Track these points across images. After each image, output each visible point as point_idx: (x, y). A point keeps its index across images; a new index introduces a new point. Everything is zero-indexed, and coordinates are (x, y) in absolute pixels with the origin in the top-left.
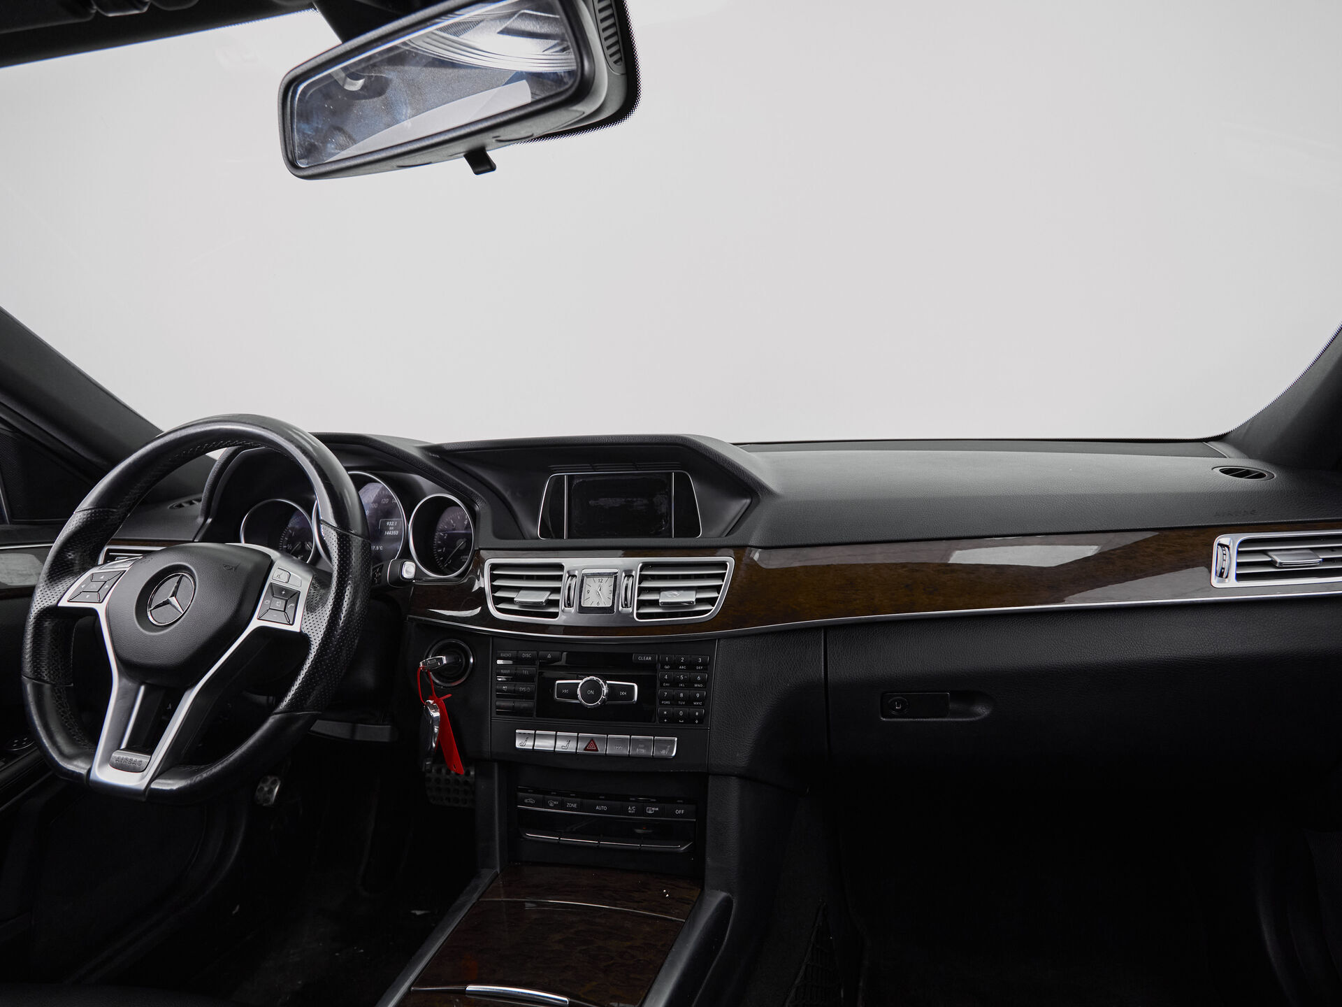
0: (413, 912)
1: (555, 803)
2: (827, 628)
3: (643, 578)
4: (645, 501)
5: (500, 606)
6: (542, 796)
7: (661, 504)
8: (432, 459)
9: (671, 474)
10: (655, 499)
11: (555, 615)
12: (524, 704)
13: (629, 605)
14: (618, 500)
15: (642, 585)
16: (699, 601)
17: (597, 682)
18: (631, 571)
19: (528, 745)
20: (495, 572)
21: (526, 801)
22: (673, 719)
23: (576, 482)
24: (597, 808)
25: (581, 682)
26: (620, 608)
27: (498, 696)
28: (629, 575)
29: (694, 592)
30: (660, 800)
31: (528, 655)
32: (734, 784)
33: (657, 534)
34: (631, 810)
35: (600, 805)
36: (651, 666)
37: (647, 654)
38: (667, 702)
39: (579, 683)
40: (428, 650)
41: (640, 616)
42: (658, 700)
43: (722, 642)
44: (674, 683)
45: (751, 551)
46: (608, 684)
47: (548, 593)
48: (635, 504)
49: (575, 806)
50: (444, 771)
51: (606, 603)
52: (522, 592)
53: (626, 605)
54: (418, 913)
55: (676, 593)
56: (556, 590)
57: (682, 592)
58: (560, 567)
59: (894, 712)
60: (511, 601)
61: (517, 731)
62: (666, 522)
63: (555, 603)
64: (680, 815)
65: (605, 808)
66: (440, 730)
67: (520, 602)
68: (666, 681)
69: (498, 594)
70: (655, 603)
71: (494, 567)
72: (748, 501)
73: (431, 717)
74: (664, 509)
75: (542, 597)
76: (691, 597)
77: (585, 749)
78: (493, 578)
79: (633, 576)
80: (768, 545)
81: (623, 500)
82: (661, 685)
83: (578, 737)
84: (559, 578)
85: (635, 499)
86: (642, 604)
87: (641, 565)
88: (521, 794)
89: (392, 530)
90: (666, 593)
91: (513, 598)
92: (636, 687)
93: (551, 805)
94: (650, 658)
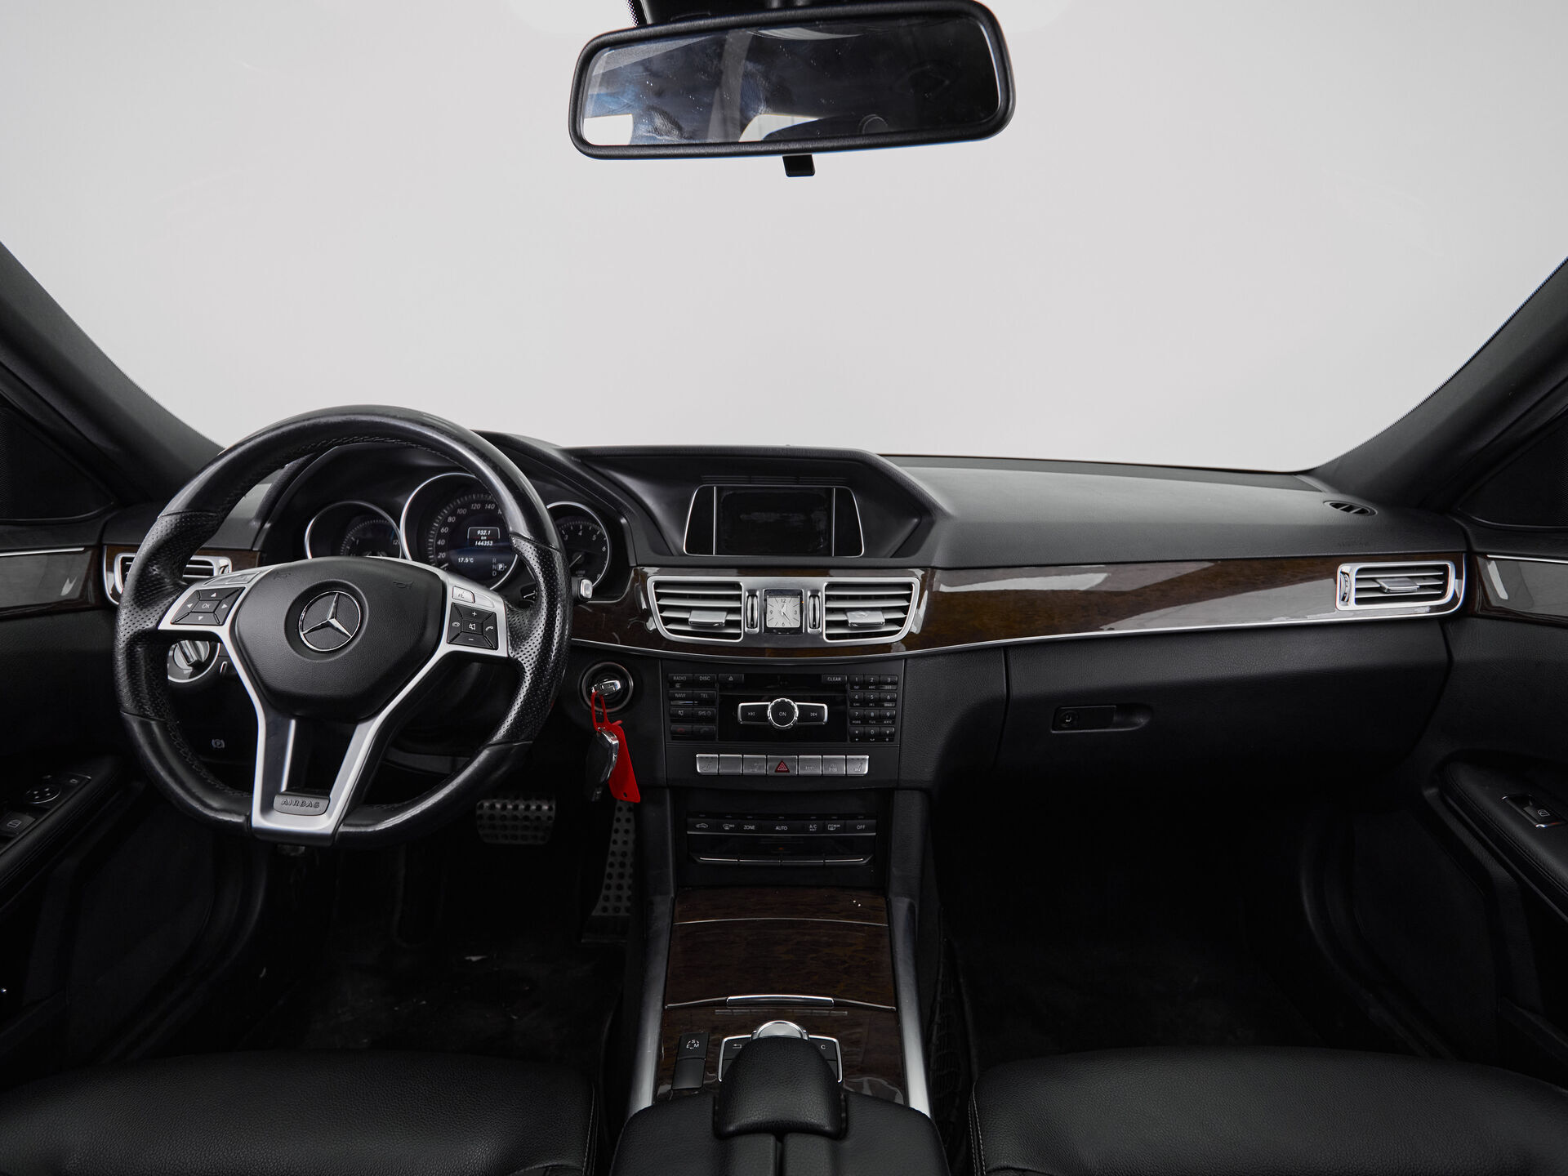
0: (468, 958)
1: (731, 826)
2: (1006, 647)
3: (828, 598)
4: (802, 517)
5: (669, 627)
6: (716, 820)
7: (819, 521)
8: (575, 463)
9: (832, 489)
10: (812, 516)
11: (737, 636)
12: (705, 728)
13: (817, 626)
14: (771, 514)
15: (828, 606)
16: (889, 622)
17: (790, 704)
18: (818, 591)
19: (711, 768)
20: (658, 591)
21: (698, 826)
22: (865, 737)
23: (725, 494)
24: (777, 828)
25: (770, 705)
26: (809, 630)
27: (673, 721)
28: (814, 595)
29: (880, 613)
30: (841, 817)
31: (706, 678)
32: (916, 797)
33: (815, 552)
34: (813, 828)
35: (780, 825)
36: (840, 687)
37: (838, 675)
38: (858, 722)
39: (768, 705)
40: (583, 671)
41: (829, 636)
42: (849, 720)
43: (909, 661)
44: (865, 703)
45: (935, 573)
46: (798, 706)
47: (725, 613)
48: (791, 520)
49: (753, 828)
51: (792, 622)
52: (693, 612)
53: (814, 626)
54: (474, 959)
55: (863, 613)
56: (737, 611)
57: (869, 612)
58: (737, 586)
59: (1064, 725)
60: (684, 621)
61: (698, 755)
62: (825, 539)
63: (737, 624)
64: (861, 831)
65: (785, 828)
67: (694, 622)
68: (857, 701)
69: (665, 614)
70: (844, 624)
71: (658, 585)
72: (916, 520)
73: (610, 744)
74: (822, 526)
75: (720, 618)
76: (879, 618)
77: (776, 771)
78: (659, 596)
79: (819, 597)
80: (948, 566)
81: (779, 515)
82: (852, 706)
83: (767, 758)
84: (738, 598)
85: (791, 515)
86: (830, 624)
87: (825, 584)
88: (690, 820)
89: (484, 540)
90: (853, 613)
91: (687, 619)
92: (826, 707)
93: (727, 828)
94: (840, 679)
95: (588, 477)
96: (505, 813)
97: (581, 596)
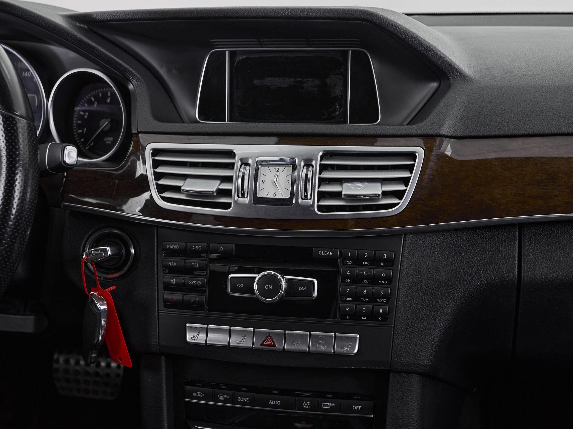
1: (225, 396)
2: (522, 225)
3: (323, 168)
4: (317, 82)
5: (165, 195)
6: (211, 390)
7: (335, 85)
8: (80, 29)
9: (347, 52)
10: (328, 81)
11: (227, 206)
12: (195, 298)
13: (309, 197)
14: (286, 80)
15: (322, 176)
16: (386, 194)
17: (276, 277)
18: (311, 160)
19: (201, 338)
20: (157, 158)
21: (194, 394)
22: (356, 316)
23: (239, 58)
24: (270, 402)
25: (258, 276)
26: (300, 200)
27: (165, 289)
28: (308, 164)
29: (379, 185)
30: (336, 396)
31: (198, 248)
32: (415, 381)
33: (330, 120)
34: (306, 405)
35: (273, 400)
36: (332, 261)
37: (329, 249)
38: (349, 299)
39: (255, 277)
40: (85, 239)
41: (320, 208)
42: (339, 297)
43: (408, 237)
44: (357, 279)
45: (443, 142)
46: (287, 279)
47: (218, 182)
48: (306, 85)
49: (247, 400)
50: (72, 362)
51: (283, 193)
52: (188, 180)
53: (306, 197)
55: (359, 184)
56: (229, 179)
57: (366, 184)
58: (231, 154)
60: (177, 189)
61: (187, 325)
62: (340, 106)
63: (227, 193)
64: (357, 411)
65: (278, 403)
66: (107, 322)
67: (188, 191)
68: (348, 277)
69: (162, 182)
70: (337, 195)
71: (156, 152)
72: (434, 85)
73: (98, 309)
74: (338, 91)
75: (212, 186)
76: (376, 189)
77: (262, 345)
78: (156, 164)
79: (313, 166)
80: (460, 134)
81: (293, 80)
82: (344, 282)
83: (254, 331)
84: (231, 166)
85: (305, 80)
86: (322, 195)
87: (321, 153)
88: (188, 388)
90: (349, 184)
91: (180, 187)
92: (316, 282)
93: (221, 399)
94: (331, 253)
95: (90, 42)
96: (78, 368)
97: (65, 162)
